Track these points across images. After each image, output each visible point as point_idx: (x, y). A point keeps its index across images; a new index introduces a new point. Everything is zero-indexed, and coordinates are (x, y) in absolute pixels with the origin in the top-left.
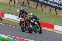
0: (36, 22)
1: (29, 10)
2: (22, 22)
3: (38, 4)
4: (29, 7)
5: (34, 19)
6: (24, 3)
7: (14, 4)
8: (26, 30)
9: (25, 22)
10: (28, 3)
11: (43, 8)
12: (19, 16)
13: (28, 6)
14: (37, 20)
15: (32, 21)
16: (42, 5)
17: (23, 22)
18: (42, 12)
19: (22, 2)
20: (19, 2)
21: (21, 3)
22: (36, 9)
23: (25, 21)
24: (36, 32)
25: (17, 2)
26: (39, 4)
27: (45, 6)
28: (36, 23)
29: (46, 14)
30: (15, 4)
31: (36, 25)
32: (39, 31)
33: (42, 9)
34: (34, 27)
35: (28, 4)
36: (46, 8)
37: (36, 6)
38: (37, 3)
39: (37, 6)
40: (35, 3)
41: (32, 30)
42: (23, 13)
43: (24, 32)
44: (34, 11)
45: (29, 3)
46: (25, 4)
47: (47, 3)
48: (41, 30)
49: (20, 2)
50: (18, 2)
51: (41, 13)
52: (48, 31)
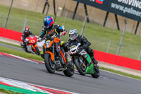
0: (83, 51)
1: (89, 28)
2: (48, 49)
3: (108, 13)
4: (88, 21)
5: (80, 44)
6: (77, 12)
7: (53, 14)
8: (57, 69)
9: (55, 51)
10: (86, 12)
11: (119, 23)
12: (42, 37)
13: (85, 20)
14: (86, 46)
15: (75, 48)
16: (118, 16)
17: (50, 49)
18: (118, 31)
19: (73, 10)
20: (66, 10)
21: (70, 11)
22: (104, 25)
23: (55, 48)
24: (84, 75)
25: (61, 9)
26: (112, 15)
27: (124, 18)
28: (83, 53)
29: (127, 37)
30: (55, 14)
31: (83, 56)
32: (93, 72)
33: (118, 25)
34: (79, 61)
35: (87, 14)
36: (126, 23)
37: (104, 18)
38: (105, 12)
39: (106, 19)
40: (102, 11)
41: (72, 70)
42: (51, 28)
43: (52, 73)
44: (99, 30)
45: (88, 12)
46: (80, 14)
47: (128, 12)
48: (96, 69)
49: (69, 9)
50: (64, 9)
51: (115, 34)
52: (132, 76)
